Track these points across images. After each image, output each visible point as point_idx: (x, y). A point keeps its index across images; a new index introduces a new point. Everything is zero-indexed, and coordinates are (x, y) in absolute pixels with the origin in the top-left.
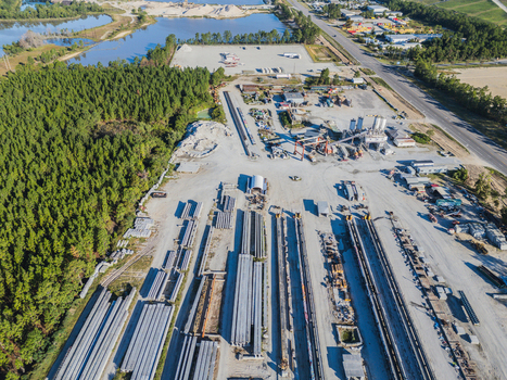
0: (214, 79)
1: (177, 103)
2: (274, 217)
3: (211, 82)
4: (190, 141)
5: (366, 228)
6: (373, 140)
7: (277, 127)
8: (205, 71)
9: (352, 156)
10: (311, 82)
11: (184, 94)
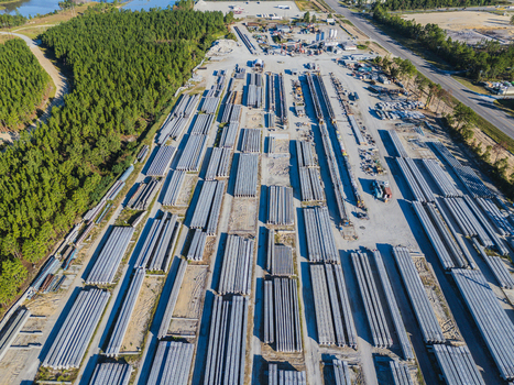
0: (228, 19)
1: (204, 31)
2: (268, 77)
3: (225, 21)
4: (215, 48)
5: (317, 79)
6: (329, 44)
7: (271, 42)
8: (220, 13)
9: (316, 53)
10: (296, 22)
11: (207, 25)
